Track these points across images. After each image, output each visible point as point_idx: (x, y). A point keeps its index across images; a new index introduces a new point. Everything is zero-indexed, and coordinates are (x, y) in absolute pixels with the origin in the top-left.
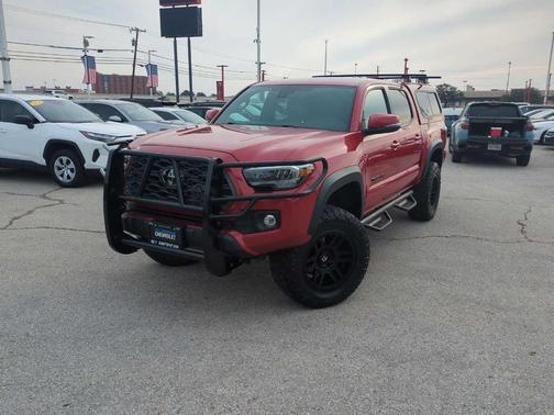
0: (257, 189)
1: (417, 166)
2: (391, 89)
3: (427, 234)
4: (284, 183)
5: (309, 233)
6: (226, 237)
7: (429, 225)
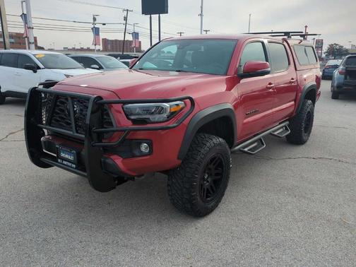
0: (135, 122)
1: (293, 103)
2: (269, 42)
3: (298, 156)
4: (157, 117)
5: (178, 158)
6: (108, 161)
7: (302, 148)
